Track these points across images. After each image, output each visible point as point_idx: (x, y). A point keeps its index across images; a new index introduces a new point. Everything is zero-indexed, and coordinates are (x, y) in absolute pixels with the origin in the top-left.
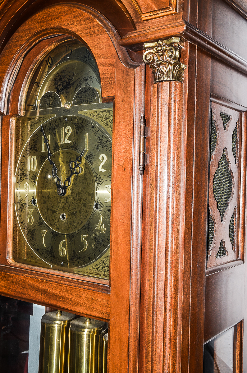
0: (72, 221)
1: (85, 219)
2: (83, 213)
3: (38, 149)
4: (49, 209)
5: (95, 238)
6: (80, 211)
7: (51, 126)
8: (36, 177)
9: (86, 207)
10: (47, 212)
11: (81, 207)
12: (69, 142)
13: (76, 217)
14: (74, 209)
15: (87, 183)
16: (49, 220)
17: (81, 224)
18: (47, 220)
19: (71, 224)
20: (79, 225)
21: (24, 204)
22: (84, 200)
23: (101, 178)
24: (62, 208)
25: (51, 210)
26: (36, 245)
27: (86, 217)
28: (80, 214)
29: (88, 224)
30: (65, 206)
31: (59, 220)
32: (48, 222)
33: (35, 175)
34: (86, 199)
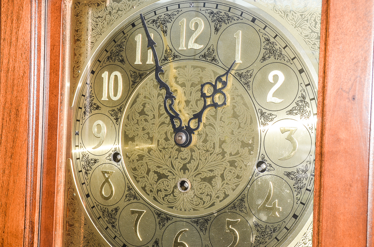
0: (203, 193)
1: (234, 190)
2: (228, 178)
3: (125, 59)
4: (152, 171)
5: (257, 225)
6: (222, 176)
7: (157, 16)
8: (121, 111)
9: (236, 167)
10: (145, 175)
11: (225, 168)
12: (198, 47)
13: (212, 186)
14: (210, 171)
15: (240, 123)
16: (151, 191)
17: (224, 198)
18: (145, 190)
19: (201, 199)
20: (220, 201)
21: (93, 162)
22: (231, 154)
23: (271, 115)
24: (180, 170)
25: (155, 172)
26: (121, 238)
27: (237, 186)
28: (223, 179)
29: (242, 200)
30: (188, 165)
31: (173, 192)
32: (149, 195)
33: (119, 107)
34: (237, 153)
